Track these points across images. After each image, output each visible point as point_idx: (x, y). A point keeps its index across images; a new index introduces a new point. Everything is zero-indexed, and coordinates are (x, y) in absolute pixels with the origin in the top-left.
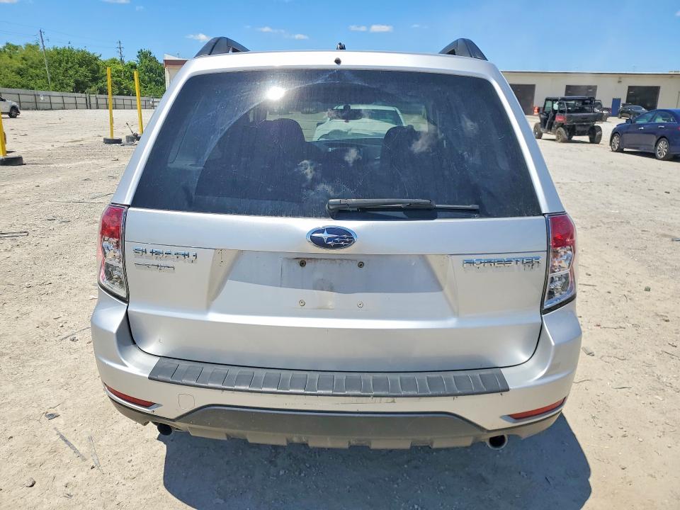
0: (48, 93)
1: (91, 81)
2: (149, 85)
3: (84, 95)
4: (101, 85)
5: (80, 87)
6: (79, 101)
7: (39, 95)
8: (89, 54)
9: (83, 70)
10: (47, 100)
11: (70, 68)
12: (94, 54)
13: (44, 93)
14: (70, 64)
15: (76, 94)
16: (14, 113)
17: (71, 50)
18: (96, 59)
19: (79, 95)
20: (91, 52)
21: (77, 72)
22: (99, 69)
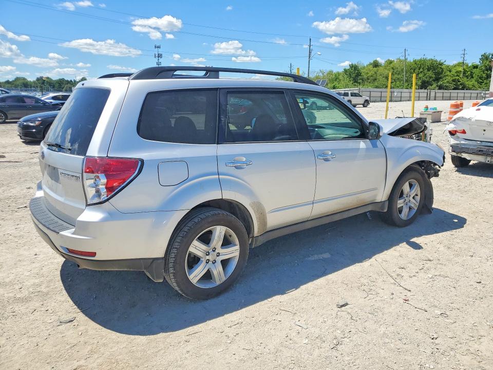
0: (401, 90)
1: (434, 81)
2: (485, 81)
3: (426, 91)
4: (442, 83)
5: (424, 85)
6: (421, 95)
7: (394, 92)
8: (436, 61)
9: (430, 73)
10: (399, 95)
11: (421, 72)
12: (440, 61)
13: (398, 90)
14: (421, 70)
15: (420, 91)
16: (366, 104)
17: (425, 61)
18: (441, 64)
19: (423, 90)
20: (438, 60)
21: (425, 75)
22: (443, 71)
